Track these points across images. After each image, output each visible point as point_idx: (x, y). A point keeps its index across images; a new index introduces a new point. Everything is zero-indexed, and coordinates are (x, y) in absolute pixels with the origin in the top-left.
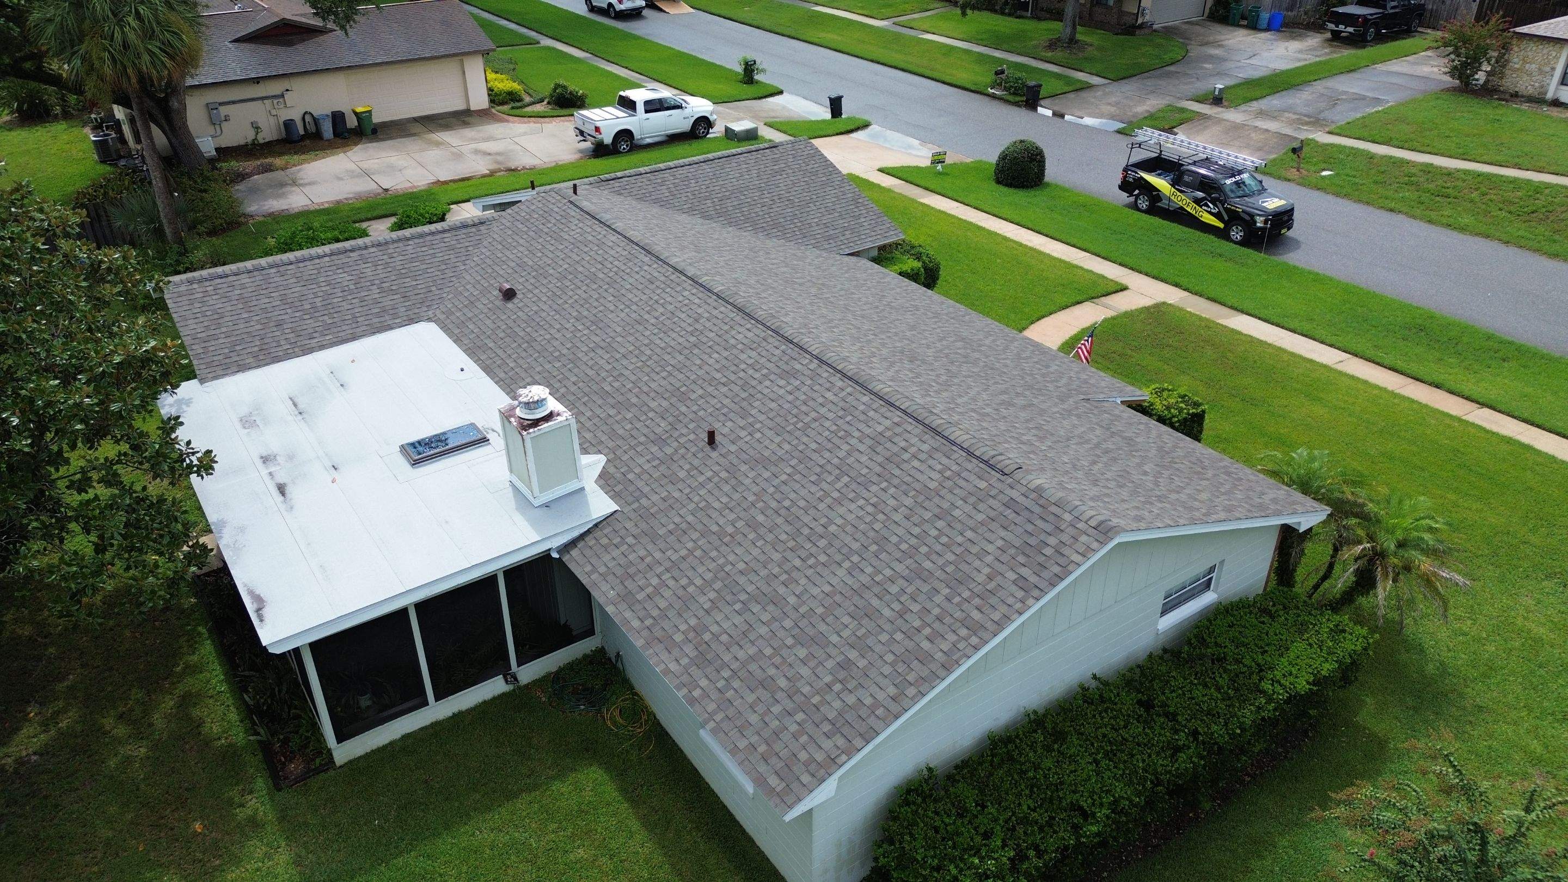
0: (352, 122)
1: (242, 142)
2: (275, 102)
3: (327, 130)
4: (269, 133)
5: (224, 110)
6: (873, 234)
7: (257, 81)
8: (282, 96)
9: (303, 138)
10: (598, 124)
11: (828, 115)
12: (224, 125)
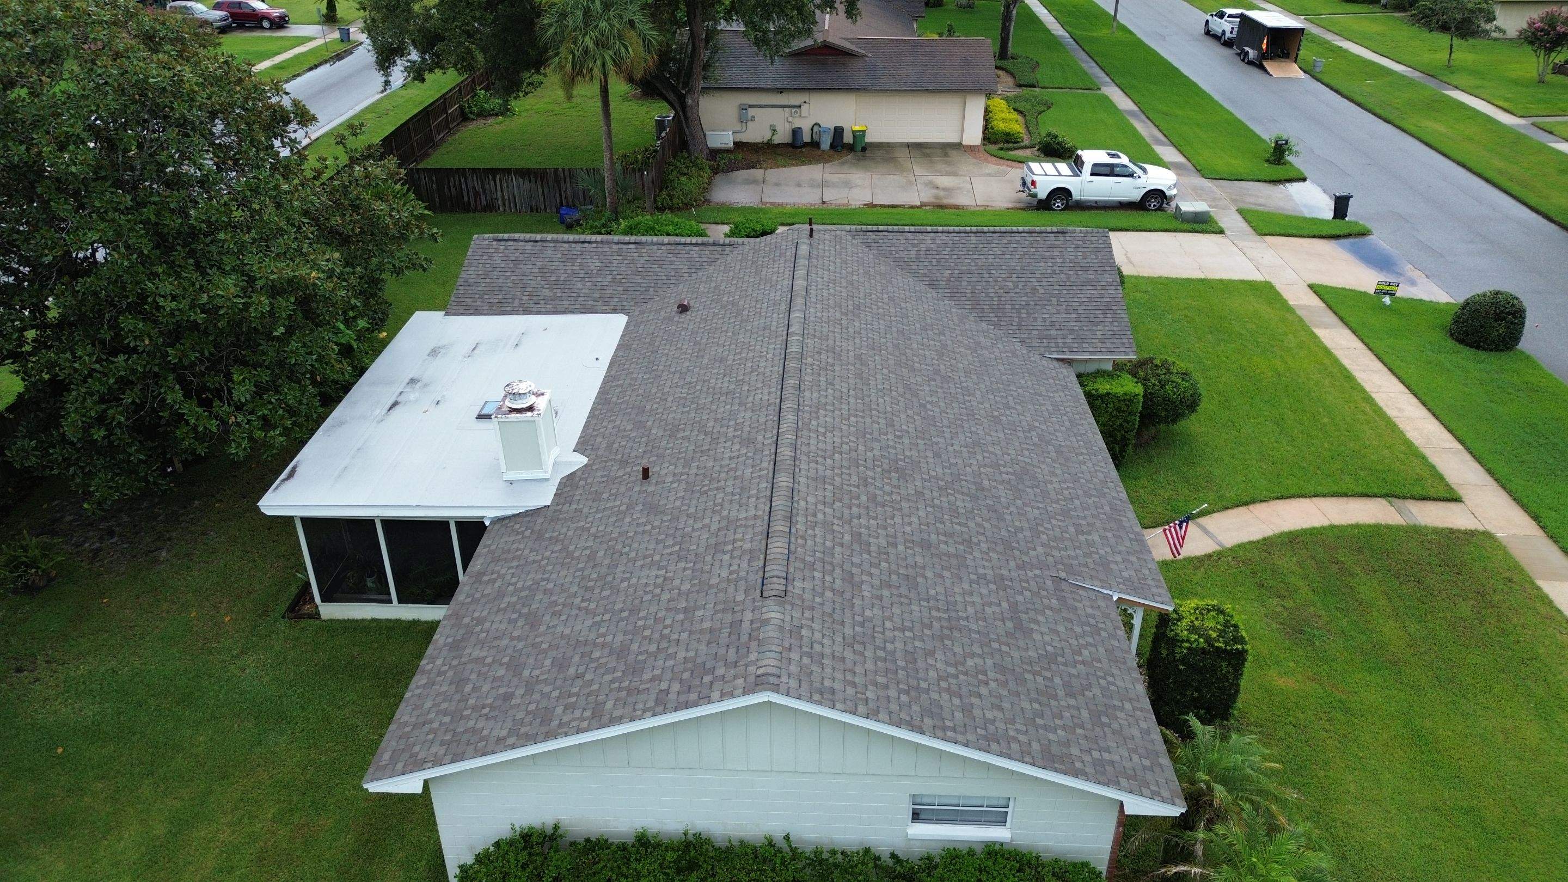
0: (848, 138)
1: (759, 140)
2: (793, 110)
3: (826, 144)
4: (783, 136)
5: (752, 112)
6: (1100, 345)
7: (781, 91)
8: (800, 107)
9: (806, 145)
10: (1035, 178)
11: (1329, 215)
12: (750, 124)
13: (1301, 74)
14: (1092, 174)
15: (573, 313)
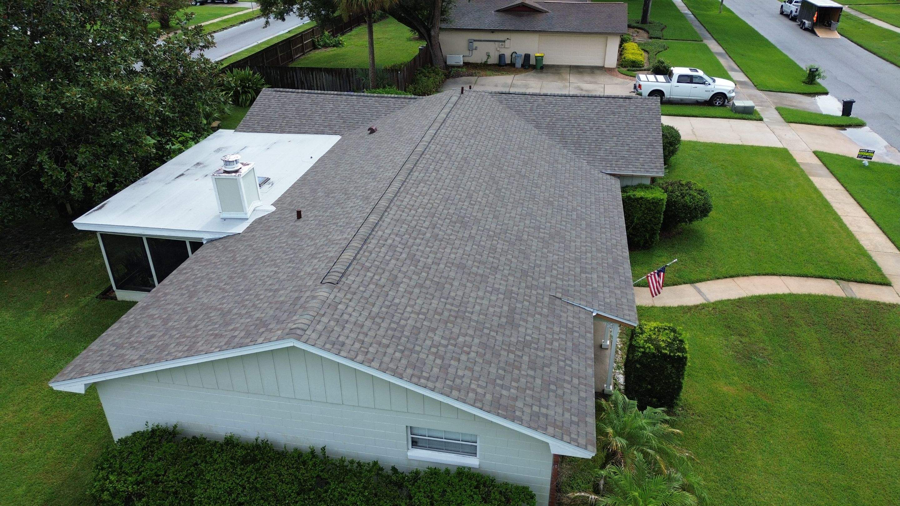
0: (533, 62)
1: (479, 62)
2: (501, 44)
3: (519, 63)
4: (493, 60)
5: (476, 44)
6: (641, 167)
7: (493, 31)
8: (504, 41)
9: (507, 65)
10: (641, 83)
12: (474, 51)
13: (839, 36)
14: (678, 82)
15: (309, 133)
